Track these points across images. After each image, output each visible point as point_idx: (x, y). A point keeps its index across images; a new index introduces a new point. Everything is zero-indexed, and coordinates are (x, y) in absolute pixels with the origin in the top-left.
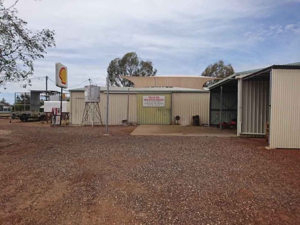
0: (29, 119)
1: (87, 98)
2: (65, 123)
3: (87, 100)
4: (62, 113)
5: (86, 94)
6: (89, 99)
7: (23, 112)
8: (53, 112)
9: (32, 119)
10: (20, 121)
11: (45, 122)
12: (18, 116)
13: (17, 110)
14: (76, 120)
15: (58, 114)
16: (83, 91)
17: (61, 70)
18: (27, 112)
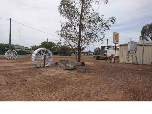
0: (100, 59)
1: (129, 49)
2: (117, 61)
3: (129, 50)
4: (115, 56)
5: (129, 46)
6: (130, 49)
7: (97, 56)
8: (111, 56)
9: (101, 59)
10: (96, 59)
11: (107, 60)
12: (96, 57)
13: (95, 54)
14: (122, 60)
15: (113, 57)
16: (127, 45)
17: (116, 35)
18: (99, 56)
